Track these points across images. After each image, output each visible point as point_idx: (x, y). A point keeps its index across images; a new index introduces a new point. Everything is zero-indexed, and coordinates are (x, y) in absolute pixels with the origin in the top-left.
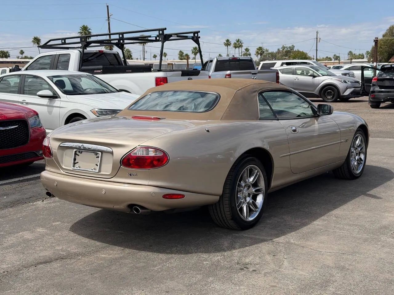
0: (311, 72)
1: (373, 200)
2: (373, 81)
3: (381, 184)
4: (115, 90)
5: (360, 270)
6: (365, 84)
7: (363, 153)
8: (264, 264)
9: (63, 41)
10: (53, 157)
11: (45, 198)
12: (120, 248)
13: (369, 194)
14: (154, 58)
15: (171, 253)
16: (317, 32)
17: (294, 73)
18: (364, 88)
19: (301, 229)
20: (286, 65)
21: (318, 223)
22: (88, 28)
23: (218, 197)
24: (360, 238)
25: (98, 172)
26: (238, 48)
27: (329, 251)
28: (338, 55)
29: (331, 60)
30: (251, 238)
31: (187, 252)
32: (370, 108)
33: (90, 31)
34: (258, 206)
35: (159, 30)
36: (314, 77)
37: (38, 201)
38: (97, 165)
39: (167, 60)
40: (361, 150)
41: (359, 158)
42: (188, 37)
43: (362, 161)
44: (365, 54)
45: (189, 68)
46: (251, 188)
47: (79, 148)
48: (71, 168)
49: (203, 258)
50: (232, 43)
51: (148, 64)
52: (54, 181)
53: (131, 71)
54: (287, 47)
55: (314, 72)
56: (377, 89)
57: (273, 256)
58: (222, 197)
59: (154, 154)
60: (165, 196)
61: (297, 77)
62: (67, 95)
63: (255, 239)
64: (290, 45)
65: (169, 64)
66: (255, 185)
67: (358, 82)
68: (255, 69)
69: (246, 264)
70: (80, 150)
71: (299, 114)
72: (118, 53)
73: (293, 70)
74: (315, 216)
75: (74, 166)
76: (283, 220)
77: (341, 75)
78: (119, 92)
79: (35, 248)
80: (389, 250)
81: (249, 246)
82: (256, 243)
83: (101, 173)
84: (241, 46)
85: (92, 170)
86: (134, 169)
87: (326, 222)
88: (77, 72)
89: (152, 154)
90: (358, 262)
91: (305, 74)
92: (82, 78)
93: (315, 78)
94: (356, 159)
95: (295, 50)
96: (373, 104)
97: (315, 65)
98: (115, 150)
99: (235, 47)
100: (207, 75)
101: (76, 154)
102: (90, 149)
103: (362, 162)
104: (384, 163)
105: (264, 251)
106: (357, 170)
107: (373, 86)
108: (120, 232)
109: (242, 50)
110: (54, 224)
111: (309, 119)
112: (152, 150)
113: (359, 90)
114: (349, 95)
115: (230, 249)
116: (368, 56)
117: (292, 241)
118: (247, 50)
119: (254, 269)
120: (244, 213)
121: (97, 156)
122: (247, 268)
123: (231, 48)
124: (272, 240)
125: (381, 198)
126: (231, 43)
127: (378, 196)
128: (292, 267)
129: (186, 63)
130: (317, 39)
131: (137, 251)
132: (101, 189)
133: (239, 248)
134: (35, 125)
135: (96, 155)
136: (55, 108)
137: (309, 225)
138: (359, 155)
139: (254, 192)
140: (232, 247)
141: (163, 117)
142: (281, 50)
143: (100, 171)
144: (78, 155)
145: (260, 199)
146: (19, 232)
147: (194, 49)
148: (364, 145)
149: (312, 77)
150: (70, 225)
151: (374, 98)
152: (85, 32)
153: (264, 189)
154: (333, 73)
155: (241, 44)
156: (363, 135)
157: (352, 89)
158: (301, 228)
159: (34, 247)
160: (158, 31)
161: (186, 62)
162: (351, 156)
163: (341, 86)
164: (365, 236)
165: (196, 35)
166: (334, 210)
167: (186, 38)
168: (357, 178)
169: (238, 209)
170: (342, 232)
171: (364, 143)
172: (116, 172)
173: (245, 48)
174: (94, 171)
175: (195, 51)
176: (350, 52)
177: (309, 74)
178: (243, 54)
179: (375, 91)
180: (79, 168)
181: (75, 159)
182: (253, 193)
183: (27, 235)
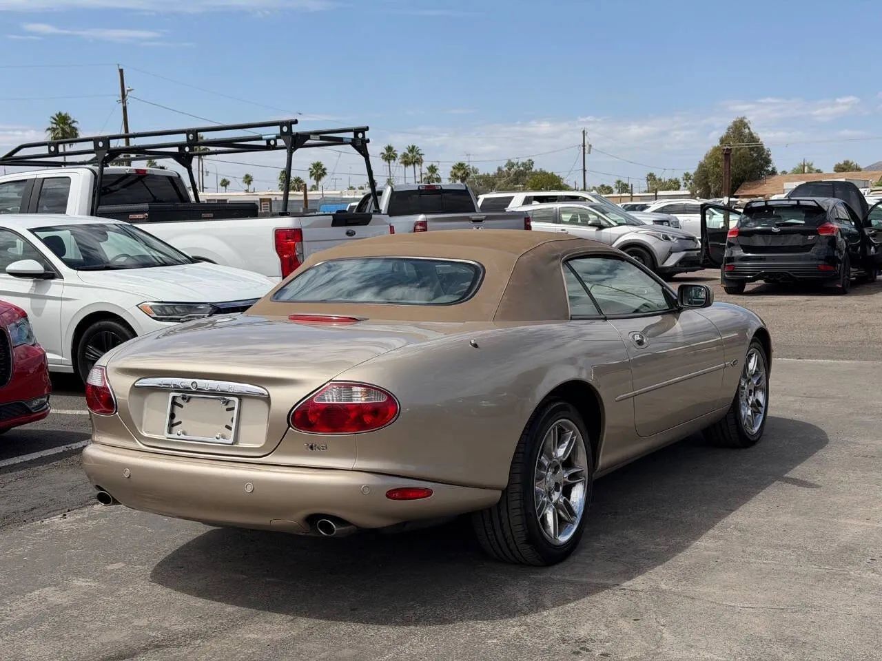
0: (592, 218)
1: (803, 492)
2: (728, 236)
3: (807, 457)
4: (185, 258)
5: (832, 645)
6: (709, 243)
7: (762, 389)
8: (621, 639)
9: (52, 149)
10: (116, 411)
11: (67, 510)
12: (284, 616)
13: (788, 478)
14: (224, 188)
15: (406, 622)
16: (584, 132)
17: (556, 219)
18: (707, 250)
19: (674, 559)
20: (537, 203)
21: (705, 545)
22: (70, 119)
23: (499, 493)
24: (807, 575)
25: (232, 444)
26: (412, 166)
27: (750, 605)
28: (625, 181)
29: (611, 192)
30: (571, 583)
31: (443, 621)
32: (723, 293)
33: (73, 125)
34: (576, 510)
35: (281, 124)
36: (601, 227)
37: (54, 515)
38: (229, 428)
39: (253, 191)
40: (757, 383)
41: (754, 400)
42: (345, 140)
43: (761, 406)
44: (681, 180)
45: (309, 208)
46: (561, 471)
47: (186, 390)
48: (165, 436)
49: (482, 631)
50: (399, 154)
51: (215, 200)
52: (124, 466)
53: (212, 215)
54: (517, 163)
55: (598, 216)
56: (739, 253)
57: (635, 620)
58: (505, 492)
59: (363, 399)
60: (391, 494)
61: (563, 228)
62: (78, 270)
63: (582, 585)
64: (525, 160)
65: (264, 199)
66: (568, 463)
67: (693, 239)
68: (475, 211)
69: (582, 642)
70: (186, 394)
71: (637, 307)
72: (179, 176)
73: (555, 212)
74: (696, 530)
75: (170, 432)
76: (626, 541)
77: (652, 223)
78: (193, 263)
79: (83, 627)
80: (874, 597)
81: (575, 600)
82: (588, 594)
83: (241, 445)
84: (418, 161)
85: (217, 438)
86: (319, 435)
87: (721, 542)
88: (86, 217)
89: (359, 398)
90: (819, 626)
91: (579, 221)
92: (108, 233)
93: (604, 231)
94: (750, 402)
95: (533, 170)
96: (730, 286)
97: (595, 201)
98: (275, 393)
99: (406, 163)
100: (387, 224)
101: (174, 403)
102: (215, 390)
103: (760, 408)
104: (796, 411)
105: (610, 611)
106: (753, 426)
107: (729, 247)
108: (272, 580)
109: (421, 169)
110: (109, 568)
111: (658, 319)
112: (359, 389)
113: (696, 255)
114: (675, 265)
115: (535, 610)
116: (688, 184)
117: (664, 587)
118: (432, 169)
119: (603, 650)
120: (549, 527)
121: (230, 406)
122: (588, 650)
123: (396, 165)
124: (618, 585)
125: (818, 487)
126: (396, 154)
127: (810, 481)
128: (683, 644)
129: (302, 198)
130: (584, 146)
131: (329, 622)
132: (243, 481)
133: (553, 607)
134: (20, 339)
135: (226, 405)
136: (48, 301)
137: (687, 550)
138: (754, 395)
139: (567, 480)
140: (536, 606)
141: (362, 317)
142: (505, 169)
143: (236, 441)
144: (182, 406)
145: (578, 495)
146: (34, 590)
147: (314, 167)
148: (762, 373)
149: (597, 228)
150: (148, 569)
151: (732, 271)
152: (62, 128)
153: (586, 472)
154: (639, 220)
155: (418, 156)
156: (762, 350)
157: (682, 254)
158: (672, 557)
159: (80, 623)
160: (279, 127)
161: (301, 195)
162: (742, 396)
163: (658, 246)
164: (814, 569)
165: (360, 135)
166: (728, 514)
167: (340, 141)
168: (753, 443)
169: (539, 518)
170: (764, 563)
171: (763, 369)
172: (276, 442)
173: (429, 165)
174: (221, 440)
175: (317, 172)
176: (651, 175)
177: (590, 222)
178: (425, 178)
179: (733, 258)
180: (185, 434)
181: (172, 416)
182: (565, 482)
183: (54, 596)
